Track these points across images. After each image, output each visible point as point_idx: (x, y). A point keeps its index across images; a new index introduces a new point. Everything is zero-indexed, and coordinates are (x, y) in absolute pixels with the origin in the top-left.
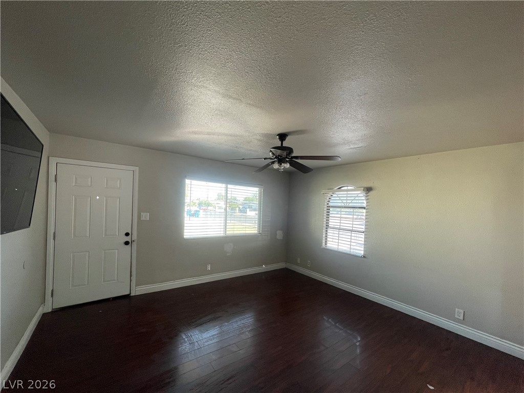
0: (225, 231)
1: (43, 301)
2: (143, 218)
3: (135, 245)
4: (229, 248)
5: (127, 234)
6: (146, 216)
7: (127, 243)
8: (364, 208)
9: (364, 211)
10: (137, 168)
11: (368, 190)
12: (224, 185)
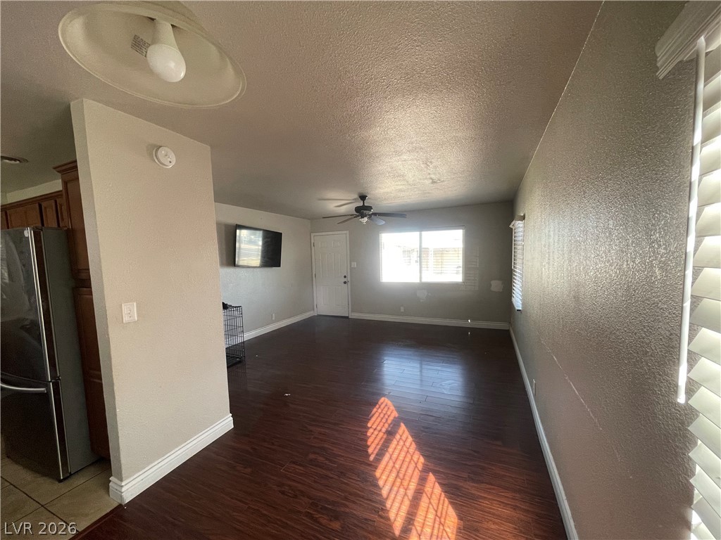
0: (421, 278)
1: (312, 310)
2: (352, 266)
3: (349, 284)
5: (345, 277)
6: (354, 264)
7: (345, 283)
10: (348, 231)
12: (418, 233)
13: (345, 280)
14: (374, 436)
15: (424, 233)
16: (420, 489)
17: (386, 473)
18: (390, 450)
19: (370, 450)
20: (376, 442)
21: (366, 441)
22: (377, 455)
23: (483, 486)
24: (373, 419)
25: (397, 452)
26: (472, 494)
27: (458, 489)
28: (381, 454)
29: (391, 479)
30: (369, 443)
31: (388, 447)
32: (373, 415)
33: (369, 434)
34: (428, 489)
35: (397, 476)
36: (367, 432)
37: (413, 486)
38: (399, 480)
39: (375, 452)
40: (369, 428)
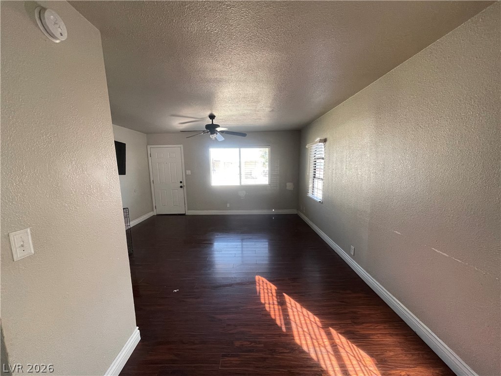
0: (240, 182)
1: (153, 210)
2: (187, 174)
3: (185, 188)
4: (242, 194)
5: (181, 182)
6: (189, 172)
7: (181, 187)
8: (323, 159)
9: (322, 161)
10: (182, 145)
11: (325, 141)
12: (238, 149)
13: (181, 185)
14: (272, 309)
15: (243, 150)
16: (333, 343)
17: (302, 338)
18: (292, 317)
19: (278, 322)
20: (277, 313)
21: (270, 315)
22: (285, 324)
23: (365, 325)
24: (262, 295)
25: (297, 317)
26: (363, 334)
27: (354, 334)
28: (288, 323)
29: (309, 342)
30: (273, 317)
31: (288, 315)
32: (260, 292)
33: (268, 309)
34: (337, 341)
35: (312, 338)
36: (265, 307)
37: (327, 342)
38: (315, 341)
39: (283, 323)
40: (264, 304)
